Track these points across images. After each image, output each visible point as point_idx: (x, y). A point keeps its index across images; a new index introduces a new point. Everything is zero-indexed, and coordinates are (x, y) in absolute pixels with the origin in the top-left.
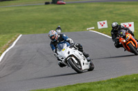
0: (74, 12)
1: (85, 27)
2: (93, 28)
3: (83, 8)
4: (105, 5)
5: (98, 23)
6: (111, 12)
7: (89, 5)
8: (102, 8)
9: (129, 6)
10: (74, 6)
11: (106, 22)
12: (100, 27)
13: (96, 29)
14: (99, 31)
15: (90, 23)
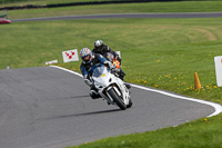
0: (24, 36)
1: (42, 61)
2: (56, 61)
3: (38, 29)
4: (74, 25)
5: (64, 53)
6: (84, 36)
7: (48, 25)
8: (69, 30)
9: (112, 26)
10: (23, 26)
11: (75, 51)
12: (66, 60)
13: (61, 63)
14: (66, 66)
15: (50, 54)
